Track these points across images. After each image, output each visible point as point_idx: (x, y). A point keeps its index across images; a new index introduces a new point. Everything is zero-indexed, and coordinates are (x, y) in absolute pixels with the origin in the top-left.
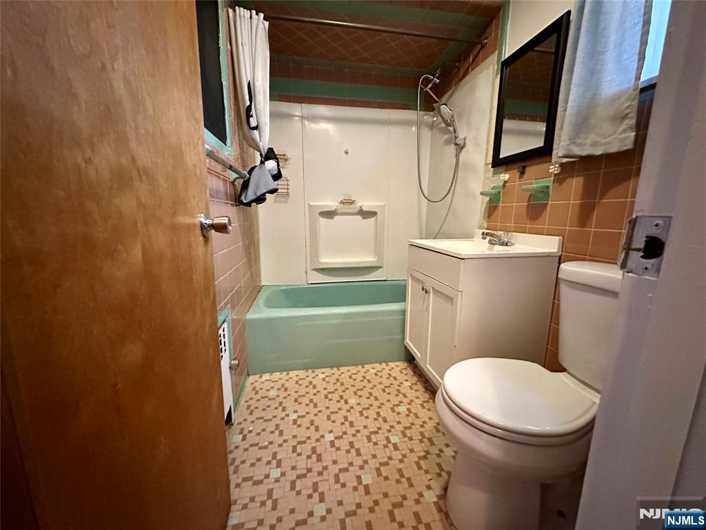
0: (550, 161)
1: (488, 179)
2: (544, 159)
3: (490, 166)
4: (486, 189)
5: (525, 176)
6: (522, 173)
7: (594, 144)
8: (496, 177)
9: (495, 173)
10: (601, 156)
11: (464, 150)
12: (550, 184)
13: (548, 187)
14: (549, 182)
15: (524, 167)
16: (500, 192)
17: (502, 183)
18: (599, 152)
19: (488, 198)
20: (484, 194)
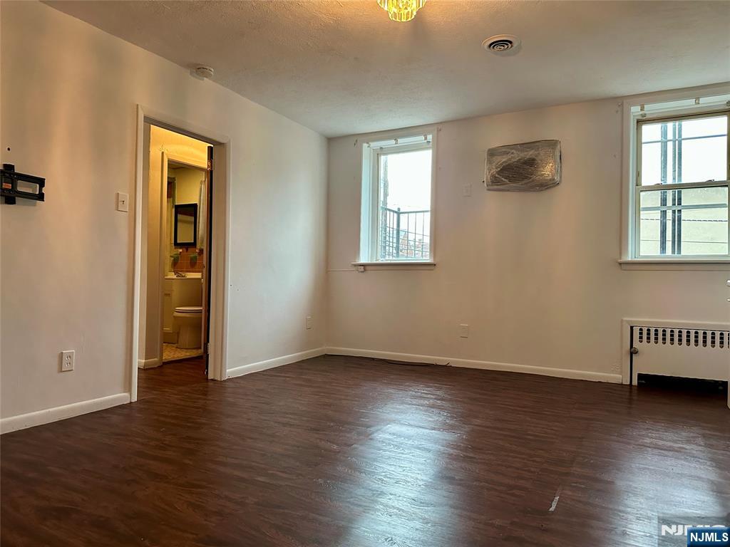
0: (196, 248)
1: (173, 250)
2: (193, 247)
3: (173, 245)
6: (187, 250)
9: (175, 248)
14: (196, 254)
15: (188, 248)
16: (178, 257)
17: (179, 253)
19: (173, 259)
20: (171, 256)
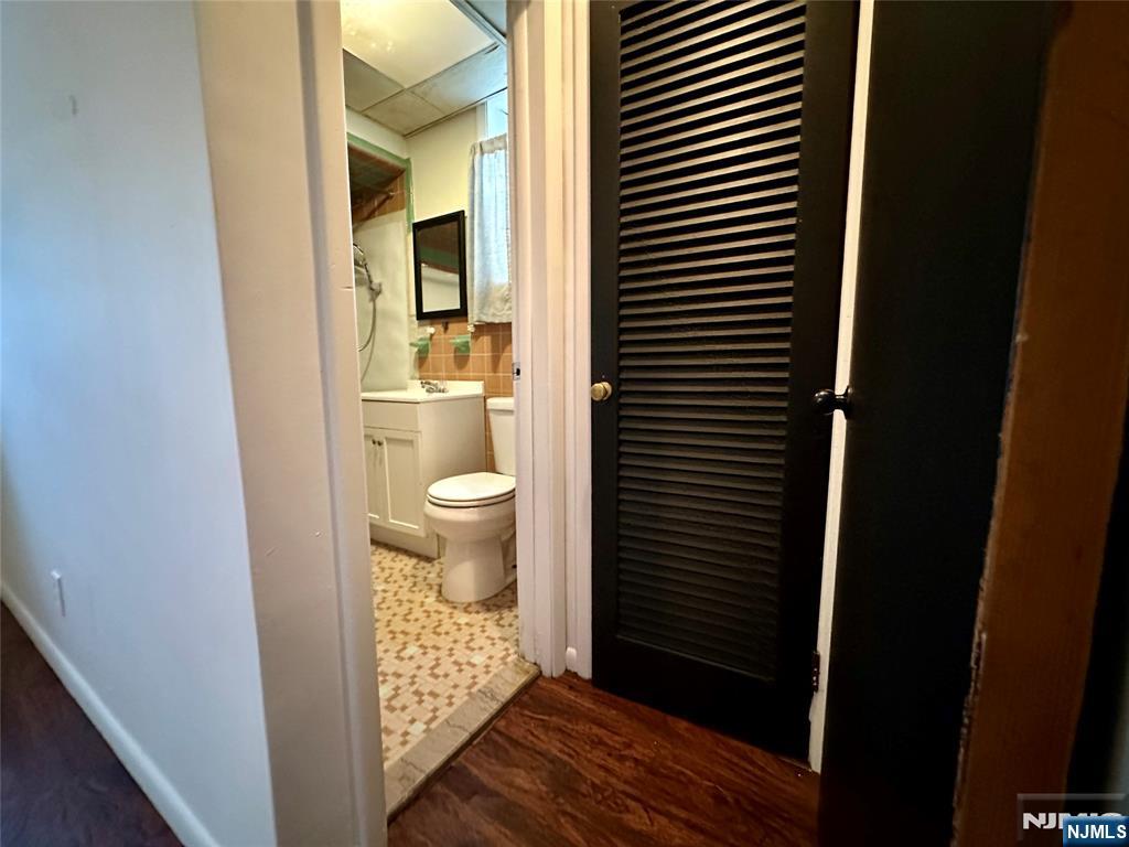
0: (467, 321)
1: (414, 329)
2: (460, 319)
3: (415, 318)
4: (414, 341)
5: (449, 331)
6: (446, 329)
7: (494, 315)
8: (421, 329)
9: (420, 326)
10: (499, 324)
11: (380, 296)
12: (469, 340)
13: (467, 342)
14: (468, 337)
15: (447, 323)
16: (427, 345)
17: (428, 336)
18: (497, 321)
19: (416, 349)
20: (411, 344)
